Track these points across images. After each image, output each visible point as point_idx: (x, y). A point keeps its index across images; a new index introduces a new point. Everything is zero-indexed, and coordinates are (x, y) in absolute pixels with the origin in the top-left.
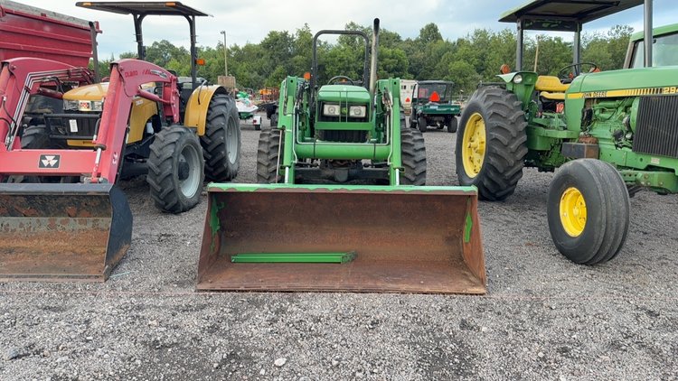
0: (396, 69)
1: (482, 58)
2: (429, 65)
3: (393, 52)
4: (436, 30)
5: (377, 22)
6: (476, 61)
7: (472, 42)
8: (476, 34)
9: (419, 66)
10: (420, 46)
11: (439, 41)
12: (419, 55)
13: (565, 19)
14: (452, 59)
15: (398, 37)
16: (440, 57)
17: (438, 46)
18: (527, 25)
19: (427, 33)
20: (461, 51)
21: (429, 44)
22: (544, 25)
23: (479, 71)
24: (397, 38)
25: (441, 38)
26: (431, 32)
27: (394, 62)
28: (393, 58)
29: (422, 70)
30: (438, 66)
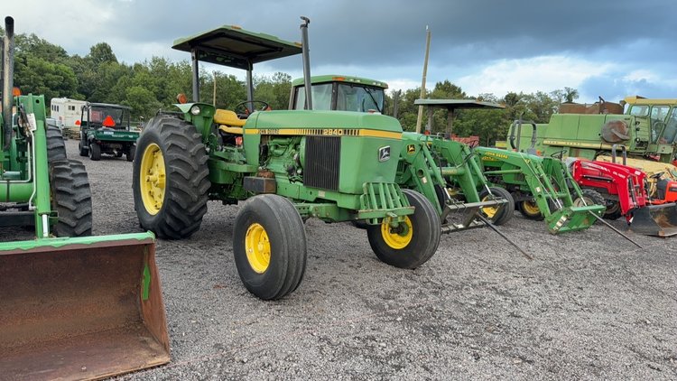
0: (62, 87)
1: (162, 86)
2: (103, 86)
3: (56, 68)
4: (109, 50)
5: (9, 21)
6: (156, 89)
7: (150, 69)
8: (154, 61)
9: (92, 86)
10: (91, 65)
11: (113, 63)
12: (91, 74)
13: (238, 57)
14: (130, 84)
15: (63, 52)
16: (116, 80)
17: (112, 69)
18: (201, 56)
19: (99, 52)
20: (139, 76)
21: (101, 64)
22: (217, 59)
23: (160, 99)
24: (61, 53)
25: (116, 61)
26: (103, 53)
27: (59, 79)
28: (57, 73)
29: (95, 92)
30: (114, 89)
